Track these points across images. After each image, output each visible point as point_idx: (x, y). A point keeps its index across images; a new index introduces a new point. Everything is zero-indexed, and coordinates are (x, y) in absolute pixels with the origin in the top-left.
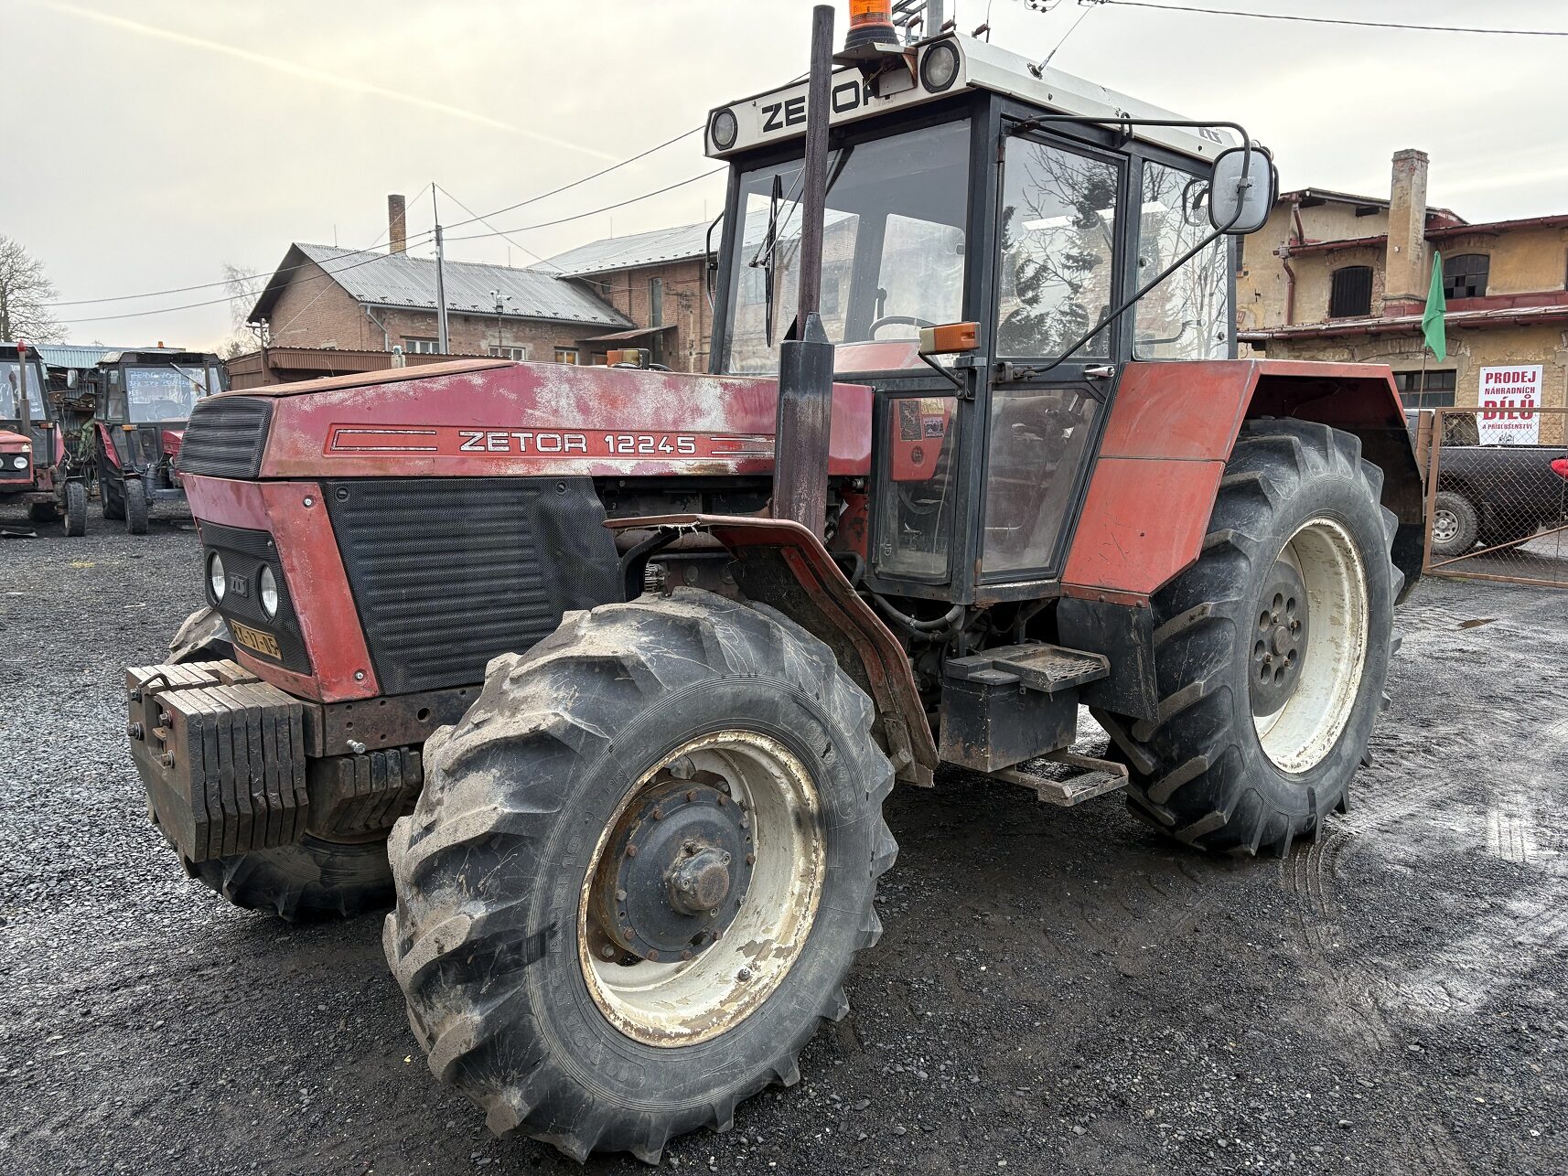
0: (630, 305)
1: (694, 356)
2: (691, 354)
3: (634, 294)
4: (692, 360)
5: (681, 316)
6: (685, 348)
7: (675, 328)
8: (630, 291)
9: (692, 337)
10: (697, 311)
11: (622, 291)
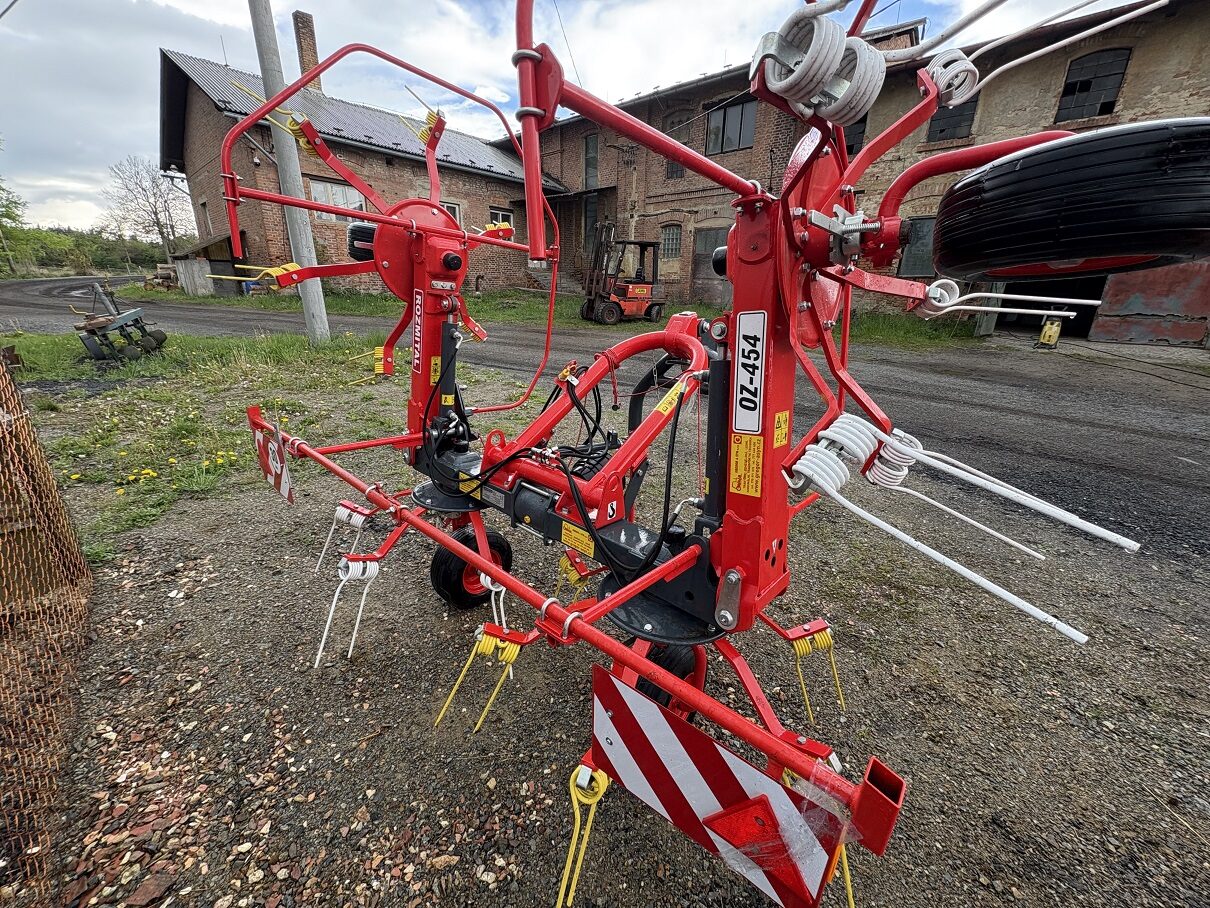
0: (562, 167)
1: (636, 218)
2: (632, 216)
3: (566, 155)
4: (634, 224)
5: (621, 175)
6: (625, 210)
7: (614, 189)
8: (562, 152)
9: (634, 197)
10: (642, 168)
11: (554, 153)
